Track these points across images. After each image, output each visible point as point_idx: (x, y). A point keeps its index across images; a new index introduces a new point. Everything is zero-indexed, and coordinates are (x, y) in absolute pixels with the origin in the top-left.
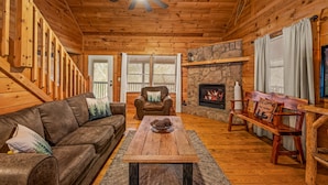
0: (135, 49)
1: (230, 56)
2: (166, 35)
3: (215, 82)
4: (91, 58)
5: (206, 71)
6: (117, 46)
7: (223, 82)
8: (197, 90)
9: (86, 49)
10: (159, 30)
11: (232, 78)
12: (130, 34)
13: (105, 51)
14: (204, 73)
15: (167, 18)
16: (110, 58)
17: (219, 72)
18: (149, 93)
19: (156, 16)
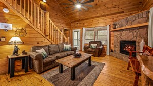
0: (88, 25)
1: (139, 23)
2: (101, 16)
3: (129, 39)
4: (74, 30)
5: (124, 33)
6: (81, 25)
7: (134, 40)
8: (119, 44)
9: (72, 27)
10: (98, 15)
11: (140, 37)
12: (86, 19)
13: (77, 27)
14: (123, 34)
15: (99, 9)
16: (79, 30)
17: (131, 33)
18: (91, 44)
19: (94, 9)
